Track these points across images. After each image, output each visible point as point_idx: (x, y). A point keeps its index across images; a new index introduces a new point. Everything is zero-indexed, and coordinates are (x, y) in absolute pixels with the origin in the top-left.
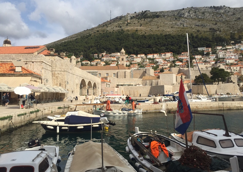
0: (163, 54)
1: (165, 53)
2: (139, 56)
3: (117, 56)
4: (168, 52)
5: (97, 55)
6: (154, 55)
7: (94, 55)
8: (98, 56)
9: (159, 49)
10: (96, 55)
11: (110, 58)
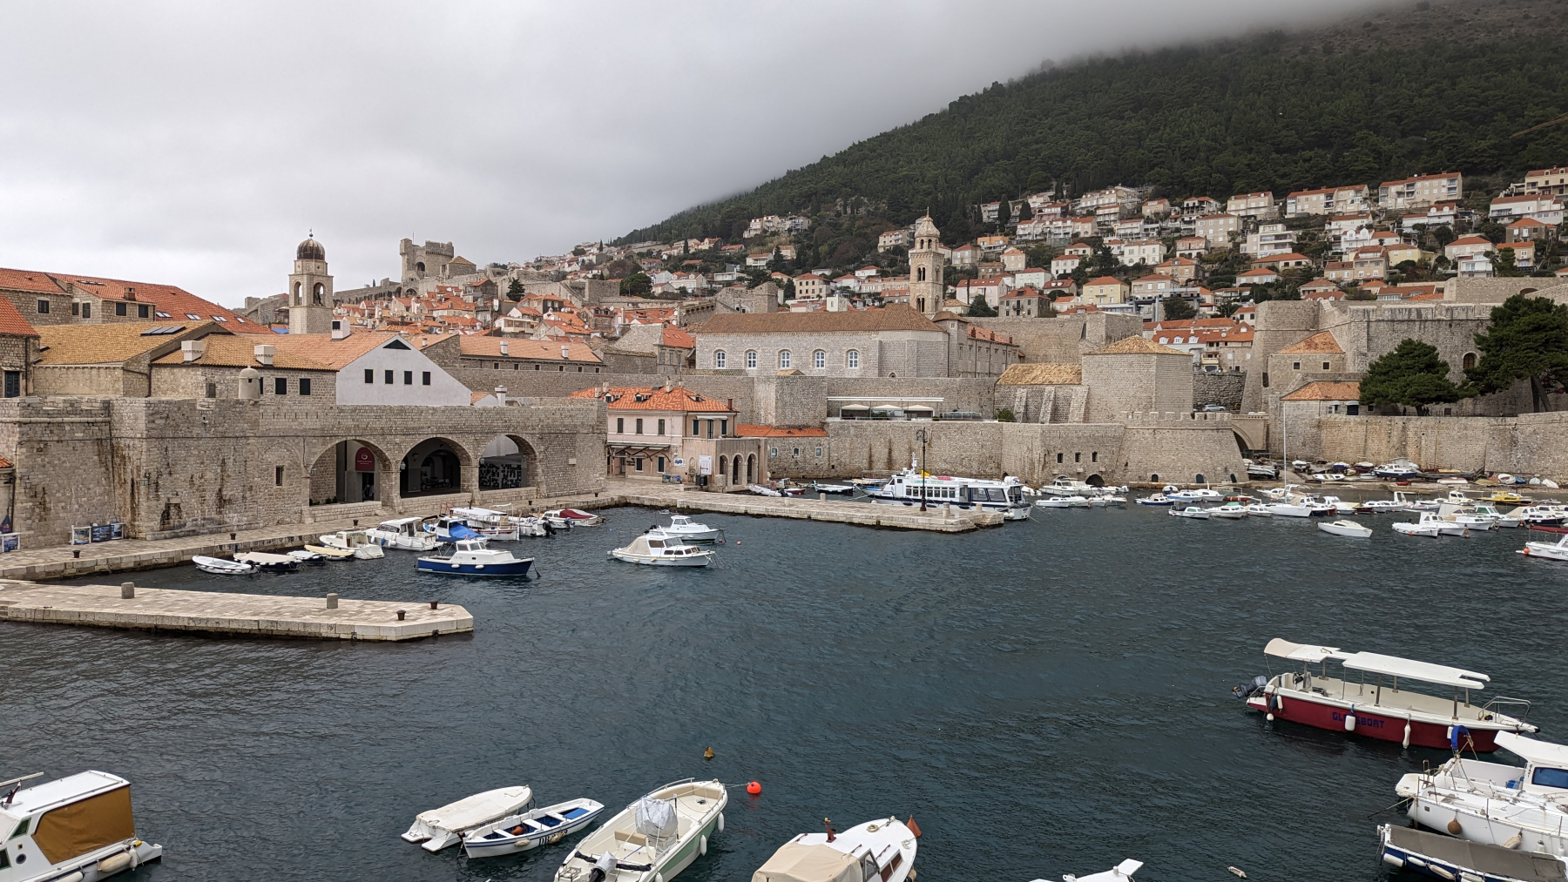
0: (1393, 189)
1: (1409, 180)
2: (1236, 205)
3: (1107, 211)
4: (1432, 171)
5: (995, 206)
6: (1330, 196)
7: (979, 208)
8: (1004, 214)
9: (1378, 153)
10: (990, 211)
11: (1060, 224)
